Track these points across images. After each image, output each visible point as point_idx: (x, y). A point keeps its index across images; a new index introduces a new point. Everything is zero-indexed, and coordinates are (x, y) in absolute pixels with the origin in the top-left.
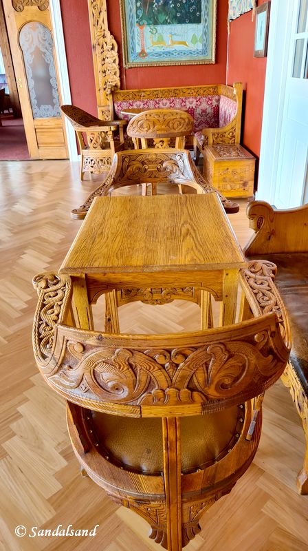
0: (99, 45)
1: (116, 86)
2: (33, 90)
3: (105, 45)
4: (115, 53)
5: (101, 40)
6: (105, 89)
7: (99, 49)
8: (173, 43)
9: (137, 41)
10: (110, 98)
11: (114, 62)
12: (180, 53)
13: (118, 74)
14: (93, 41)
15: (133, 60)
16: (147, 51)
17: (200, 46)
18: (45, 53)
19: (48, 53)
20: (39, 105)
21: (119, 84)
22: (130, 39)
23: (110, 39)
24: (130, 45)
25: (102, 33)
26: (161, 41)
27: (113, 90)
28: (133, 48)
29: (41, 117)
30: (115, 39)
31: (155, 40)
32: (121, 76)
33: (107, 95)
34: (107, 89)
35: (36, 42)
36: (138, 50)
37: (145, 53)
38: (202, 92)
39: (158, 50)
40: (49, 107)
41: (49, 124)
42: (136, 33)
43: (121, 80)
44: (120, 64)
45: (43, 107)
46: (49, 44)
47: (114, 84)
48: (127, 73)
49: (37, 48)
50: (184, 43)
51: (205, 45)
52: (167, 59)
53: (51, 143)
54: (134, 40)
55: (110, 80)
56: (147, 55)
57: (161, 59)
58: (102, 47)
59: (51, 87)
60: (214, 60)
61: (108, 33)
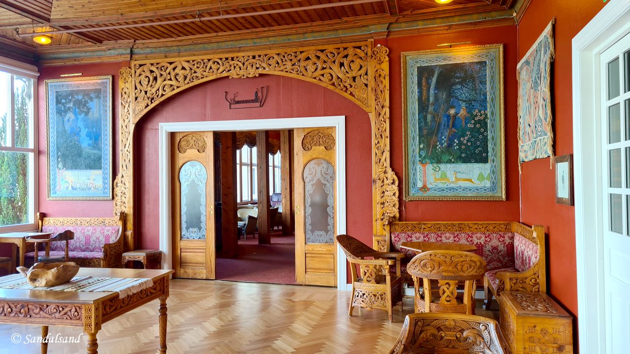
0: (379, 179)
1: (394, 217)
2: (309, 217)
3: (385, 179)
4: (395, 188)
5: (382, 175)
6: (382, 220)
7: (379, 183)
8: (457, 179)
9: (419, 177)
10: (387, 228)
11: (394, 194)
12: (465, 189)
13: (397, 206)
14: (374, 176)
15: (414, 193)
16: (429, 186)
17: (488, 184)
18: (325, 185)
19: (328, 185)
20: (312, 231)
21: (398, 215)
22: (411, 176)
23: (391, 174)
24: (411, 181)
25: (384, 170)
26: (444, 177)
27: (391, 220)
28: (414, 184)
29: (313, 242)
30: (396, 174)
31: (438, 176)
32: (400, 208)
33: (384, 225)
34: (384, 220)
35: (319, 176)
36: (420, 185)
37: (427, 188)
38: (491, 228)
39: (441, 185)
40: (323, 233)
41: (320, 249)
42: (418, 170)
43: (400, 212)
44: (400, 197)
45: (317, 233)
46: (331, 177)
47: (392, 215)
48: (407, 205)
49: (319, 180)
50: (470, 180)
51: (493, 183)
52: (451, 194)
53: (320, 269)
54: (415, 176)
55: (388, 211)
56: (429, 190)
57: (444, 194)
58: (383, 182)
59: (327, 215)
60: (504, 197)
61: (389, 170)
